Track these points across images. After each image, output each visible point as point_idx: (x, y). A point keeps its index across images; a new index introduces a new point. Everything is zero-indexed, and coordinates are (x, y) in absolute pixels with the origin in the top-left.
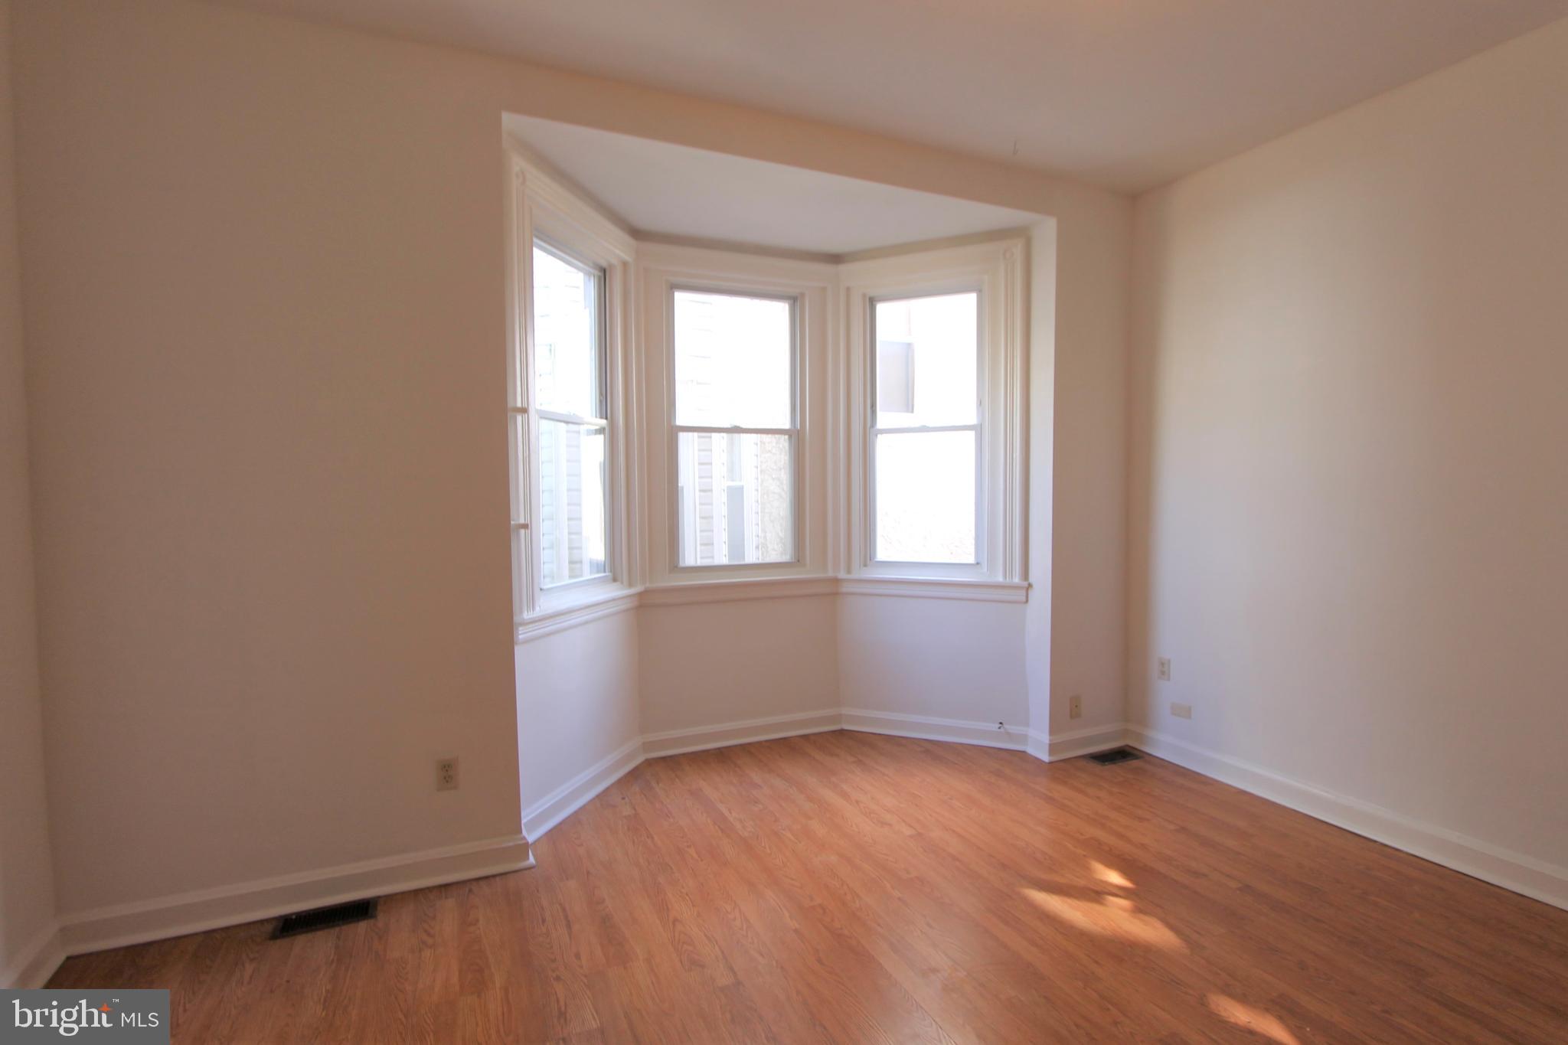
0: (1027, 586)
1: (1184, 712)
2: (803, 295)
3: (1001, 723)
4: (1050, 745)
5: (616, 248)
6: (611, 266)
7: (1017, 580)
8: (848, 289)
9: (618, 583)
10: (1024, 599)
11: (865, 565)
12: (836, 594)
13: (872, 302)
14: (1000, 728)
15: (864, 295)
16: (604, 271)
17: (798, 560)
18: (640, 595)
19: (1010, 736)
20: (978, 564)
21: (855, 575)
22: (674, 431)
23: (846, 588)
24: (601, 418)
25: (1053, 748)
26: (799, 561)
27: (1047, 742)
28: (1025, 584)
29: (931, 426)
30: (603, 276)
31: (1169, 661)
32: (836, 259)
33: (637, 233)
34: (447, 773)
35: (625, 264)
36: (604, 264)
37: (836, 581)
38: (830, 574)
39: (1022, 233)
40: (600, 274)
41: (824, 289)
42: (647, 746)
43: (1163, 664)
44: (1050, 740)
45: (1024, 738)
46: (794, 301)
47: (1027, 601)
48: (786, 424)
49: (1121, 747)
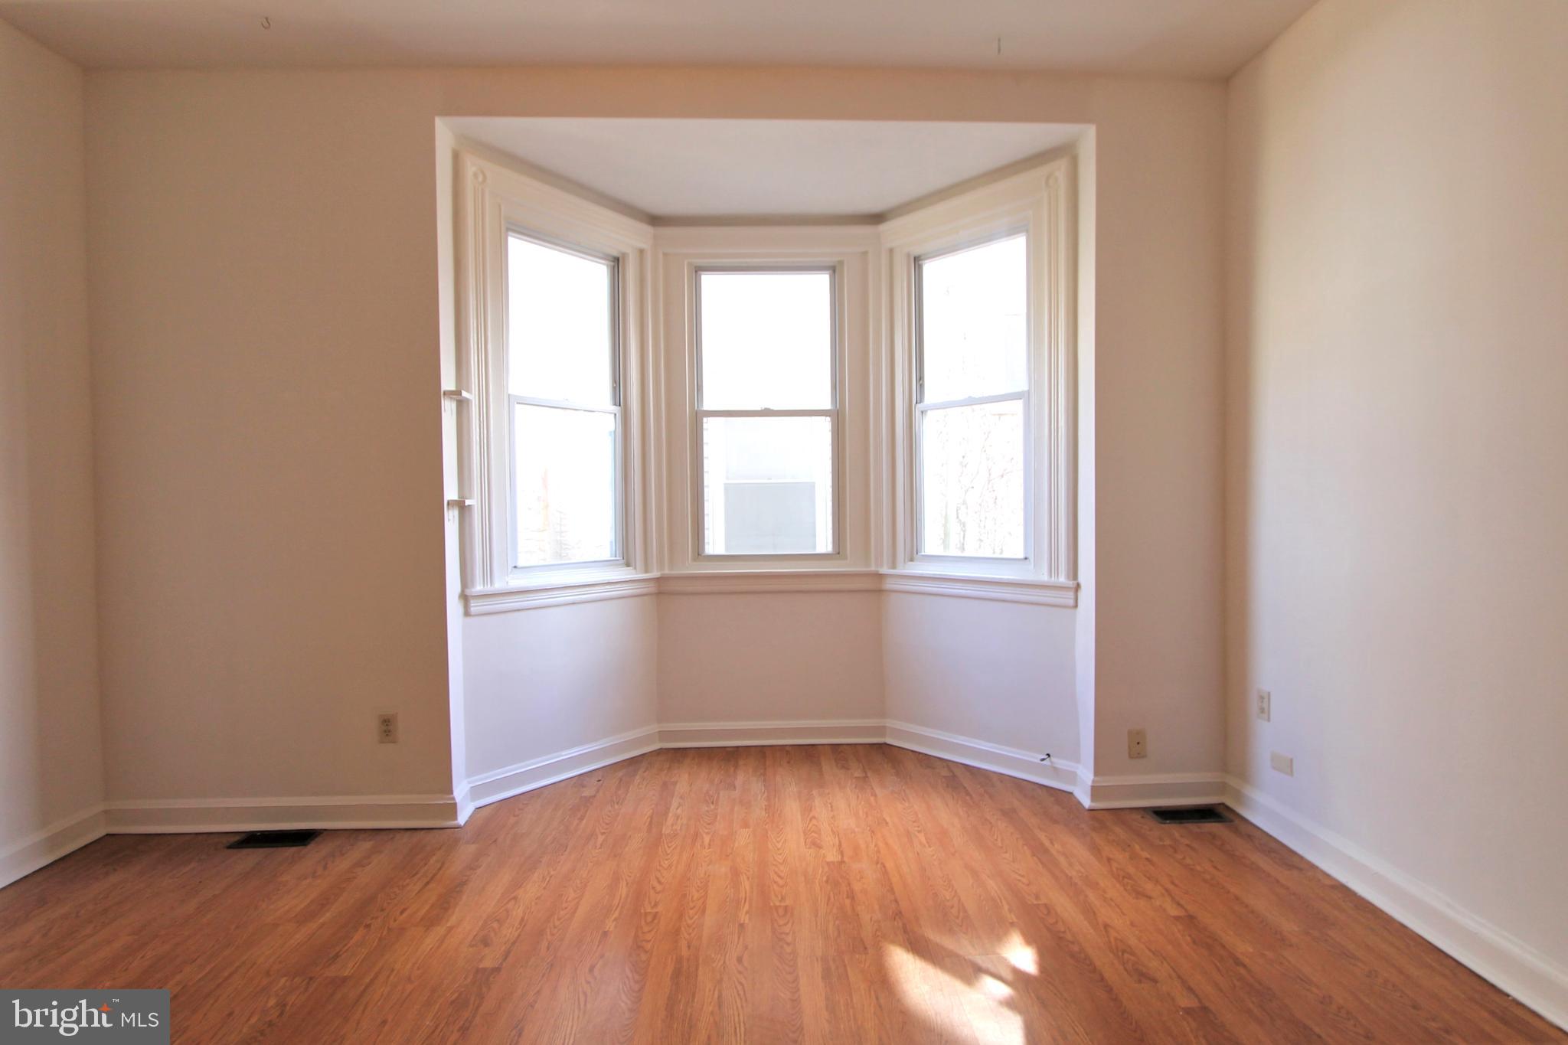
0: (1075, 586)
1: (1286, 766)
2: (841, 263)
3: (1049, 755)
4: (1093, 787)
5: (630, 237)
6: (624, 255)
7: (1062, 579)
8: (891, 251)
9: (631, 568)
10: (1071, 602)
11: (912, 560)
12: (880, 591)
13: (917, 261)
14: (1043, 760)
15: (908, 255)
16: (617, 260)
17: (839, 551)
18: (658, 580)
19: (1056, 772)
20: (1026, 559)
21: (901, 570)
22: (698, 417)
23: (889, 585)
24: (615, 404)
25: (1096, 792)
26: (839, 553)
27: (1090, 783)
28: (1071, 584)
29: (977, 397)
30: (616, 264)
31: (1269, 694)
32: (877, 218)
33: (655, 220)
34: (387, 727)
35: (641, 251)
36: (615, 254)
37: (880, 577)
38: (873, 568)
39: (1066, 151)
40: (612, 264)
41: (865, 253)
42: (663, 735)
43: (1262, 698)
44: (1093, 781)
45: (1072, 777)
46: (834, 271)
47: (1076, 606)
48: (827, 404)
49: (1212, 805)
